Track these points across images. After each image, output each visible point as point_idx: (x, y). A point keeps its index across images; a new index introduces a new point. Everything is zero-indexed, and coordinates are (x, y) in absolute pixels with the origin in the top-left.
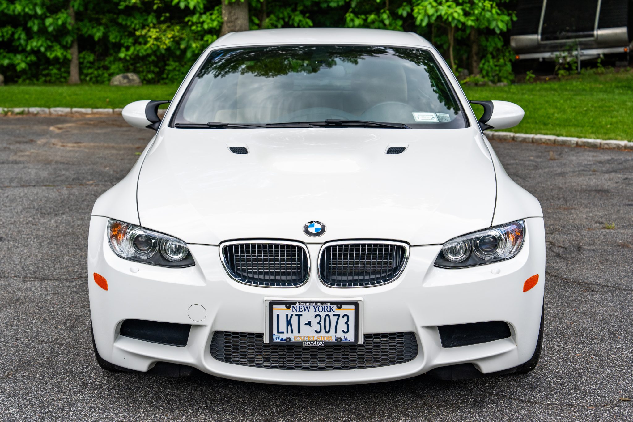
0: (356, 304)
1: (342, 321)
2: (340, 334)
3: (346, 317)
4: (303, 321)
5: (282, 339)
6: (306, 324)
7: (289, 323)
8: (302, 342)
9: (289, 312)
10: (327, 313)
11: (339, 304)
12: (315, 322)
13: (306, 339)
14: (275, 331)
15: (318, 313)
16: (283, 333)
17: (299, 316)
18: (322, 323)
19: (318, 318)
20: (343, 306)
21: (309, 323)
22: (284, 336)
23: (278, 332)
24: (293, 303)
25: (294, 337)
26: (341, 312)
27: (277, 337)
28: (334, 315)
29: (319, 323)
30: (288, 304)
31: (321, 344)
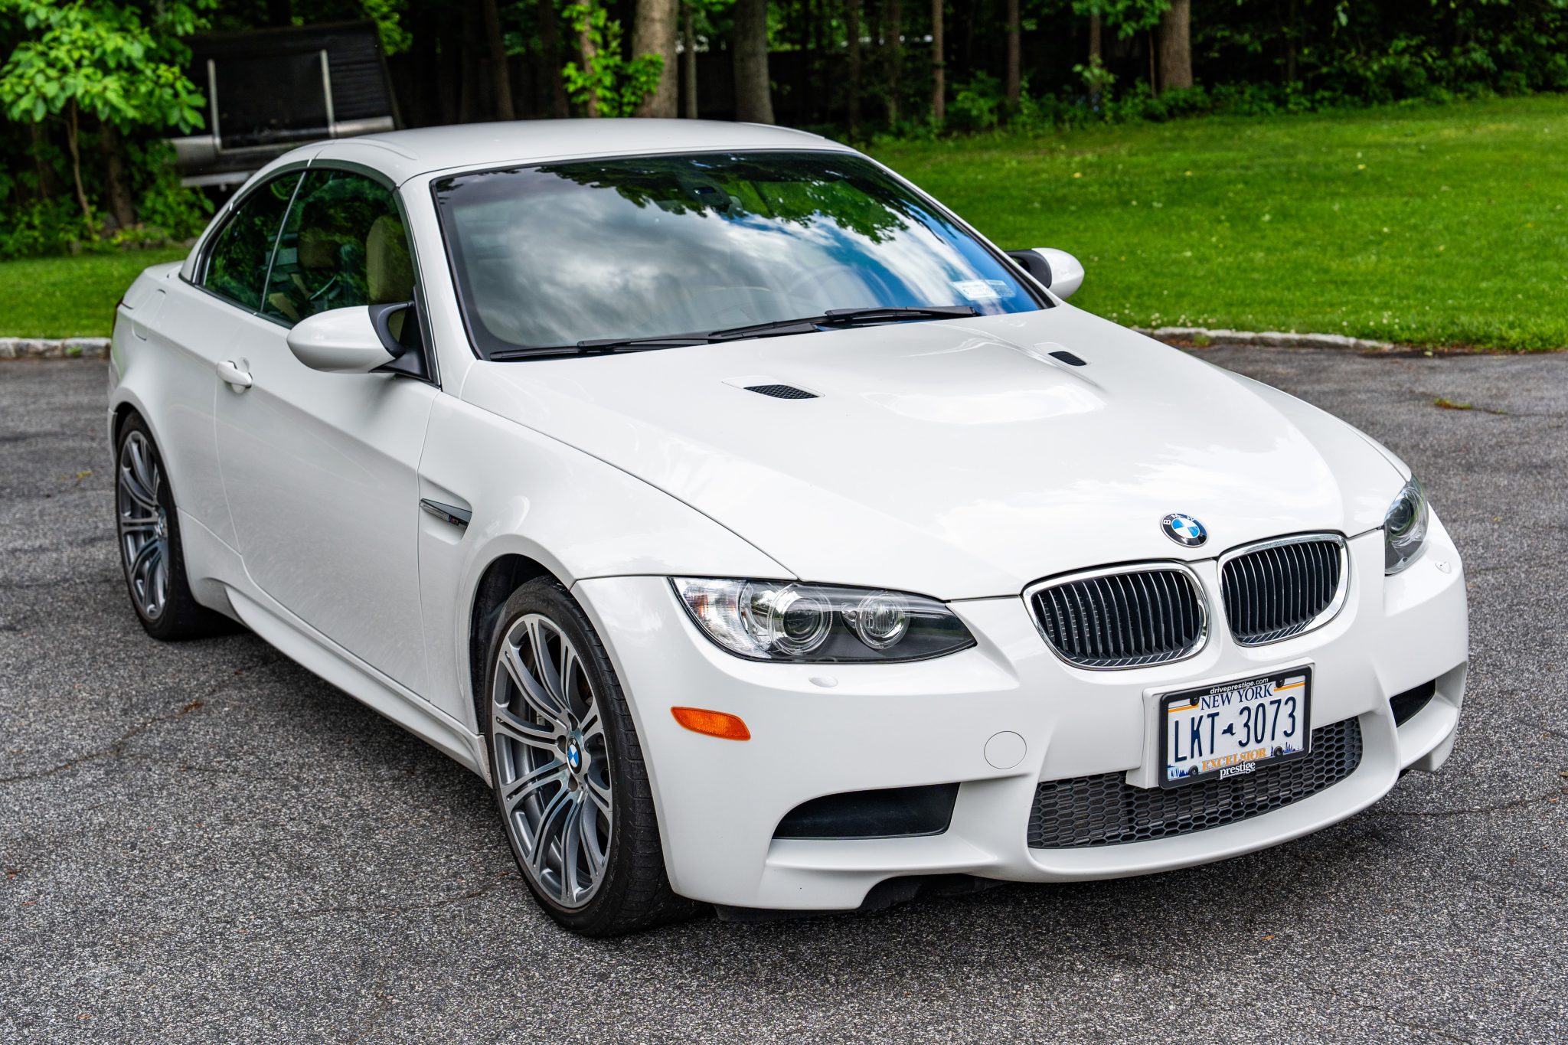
0: (1306, 672)
1: (1286, 710)
2: (1281, 741)
3: (1291, 703)
4: (1221, 724)
5: (1182, 774)
6: (1225, 732)
7: (1195, 735)
8: (1217, 772)
9: (1196, 712)
10: (1260, 701)
11: (1279, 679)
12: (1239, 722)
13: (1223, 763)
14: (1171, 760)
15: (1245, 704)
16: (1184, 758)
17: (1213, 716)
18: (1251, 724)
19: (1246, 713)
20: (1287, 681)
21: (1229, 730)
22: (1185, 767)
23: (1178, 759)
24: (1205, 691)
25: (1203, 763)
26: (1282, 694)
27: (1177, 769)
28: (1272, 703)
29: (1246, 725)
30: (1194, 696)
31: (1250, 768)
